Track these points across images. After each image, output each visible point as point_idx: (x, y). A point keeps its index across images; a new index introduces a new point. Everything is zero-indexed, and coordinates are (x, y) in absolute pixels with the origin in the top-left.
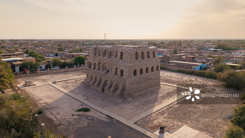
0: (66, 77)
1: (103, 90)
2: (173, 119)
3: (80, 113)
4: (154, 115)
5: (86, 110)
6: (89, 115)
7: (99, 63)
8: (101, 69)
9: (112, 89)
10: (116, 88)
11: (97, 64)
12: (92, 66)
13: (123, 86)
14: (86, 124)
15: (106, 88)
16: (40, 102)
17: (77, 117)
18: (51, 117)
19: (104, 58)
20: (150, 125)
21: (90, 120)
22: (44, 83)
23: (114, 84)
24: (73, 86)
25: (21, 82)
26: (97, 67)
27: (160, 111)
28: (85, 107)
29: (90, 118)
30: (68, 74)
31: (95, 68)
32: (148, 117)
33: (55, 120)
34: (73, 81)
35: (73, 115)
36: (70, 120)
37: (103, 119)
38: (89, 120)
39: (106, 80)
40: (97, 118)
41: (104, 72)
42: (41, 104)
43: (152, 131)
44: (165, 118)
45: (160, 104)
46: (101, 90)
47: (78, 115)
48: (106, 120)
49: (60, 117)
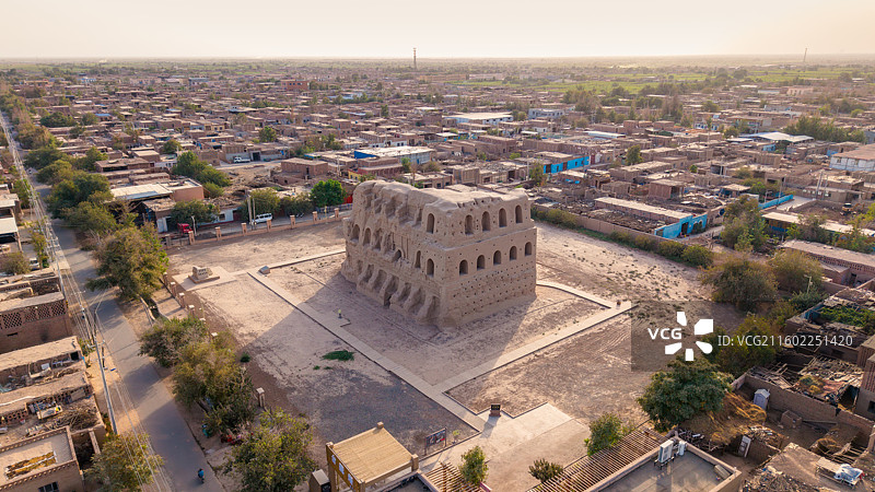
0: (293, 251)
1: (387, 303)
2: (532, 387)
3: (331, 363)
4: (492, 375)
5: (345, 356)
6: (351, 369)
7: (378, 232)
8: (383, 248)
9: (408, 302)
10: (419, 302)
11: (372, 232)
12: (361, 234)
13: (434, 297)
14: (344, 392)
15: (395, 297)
16: (240, 332)
17: (326, 372)
18: (270, 370)
19: (390, 220)
20: (478, 398)
21: (353, 380)
22: (239, 273)
23: (414, 290)
24: (312, 283)
25: (181, 268)
26: (373, 239)
27: (511, 366)
28: (343, 347)
29: (354, 375)
30: (297, 239)
31: (367, 241)
32: (479, 380)
33: (281, 378)
34: (313, 266)
35: (317, 368)
36: (312, 380)
37: (381, 381)
38: (351, 380)
39: (394, 278)
40: (367, 378)
41: (389, 257)
42: (242, 336)
43: (476, 412)
44: (514, 383)
45: (517, 346)
46: (382, 302)
47: (328, 368)
48: (387, 383)
49: (290, 373)
